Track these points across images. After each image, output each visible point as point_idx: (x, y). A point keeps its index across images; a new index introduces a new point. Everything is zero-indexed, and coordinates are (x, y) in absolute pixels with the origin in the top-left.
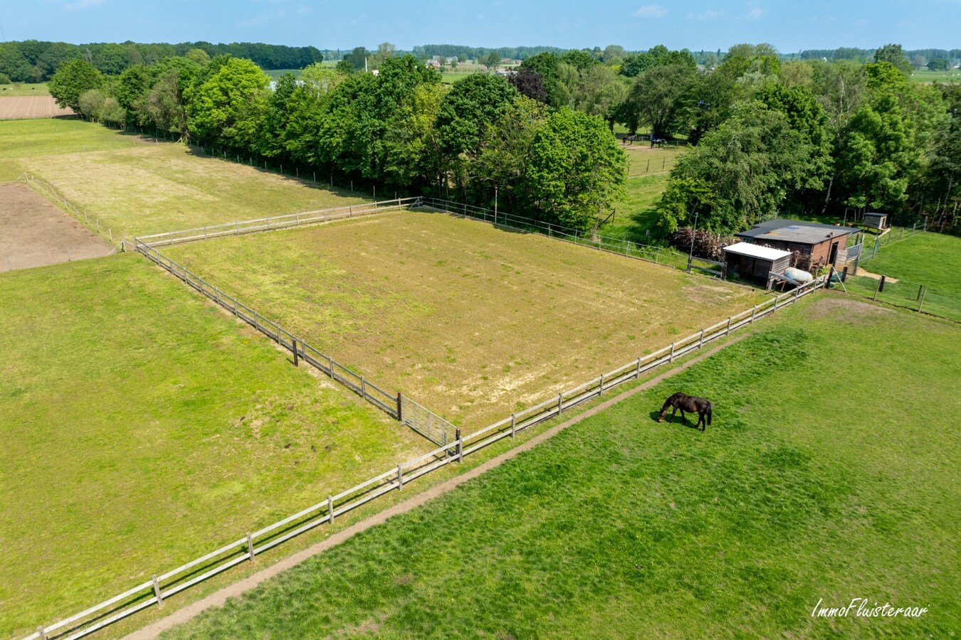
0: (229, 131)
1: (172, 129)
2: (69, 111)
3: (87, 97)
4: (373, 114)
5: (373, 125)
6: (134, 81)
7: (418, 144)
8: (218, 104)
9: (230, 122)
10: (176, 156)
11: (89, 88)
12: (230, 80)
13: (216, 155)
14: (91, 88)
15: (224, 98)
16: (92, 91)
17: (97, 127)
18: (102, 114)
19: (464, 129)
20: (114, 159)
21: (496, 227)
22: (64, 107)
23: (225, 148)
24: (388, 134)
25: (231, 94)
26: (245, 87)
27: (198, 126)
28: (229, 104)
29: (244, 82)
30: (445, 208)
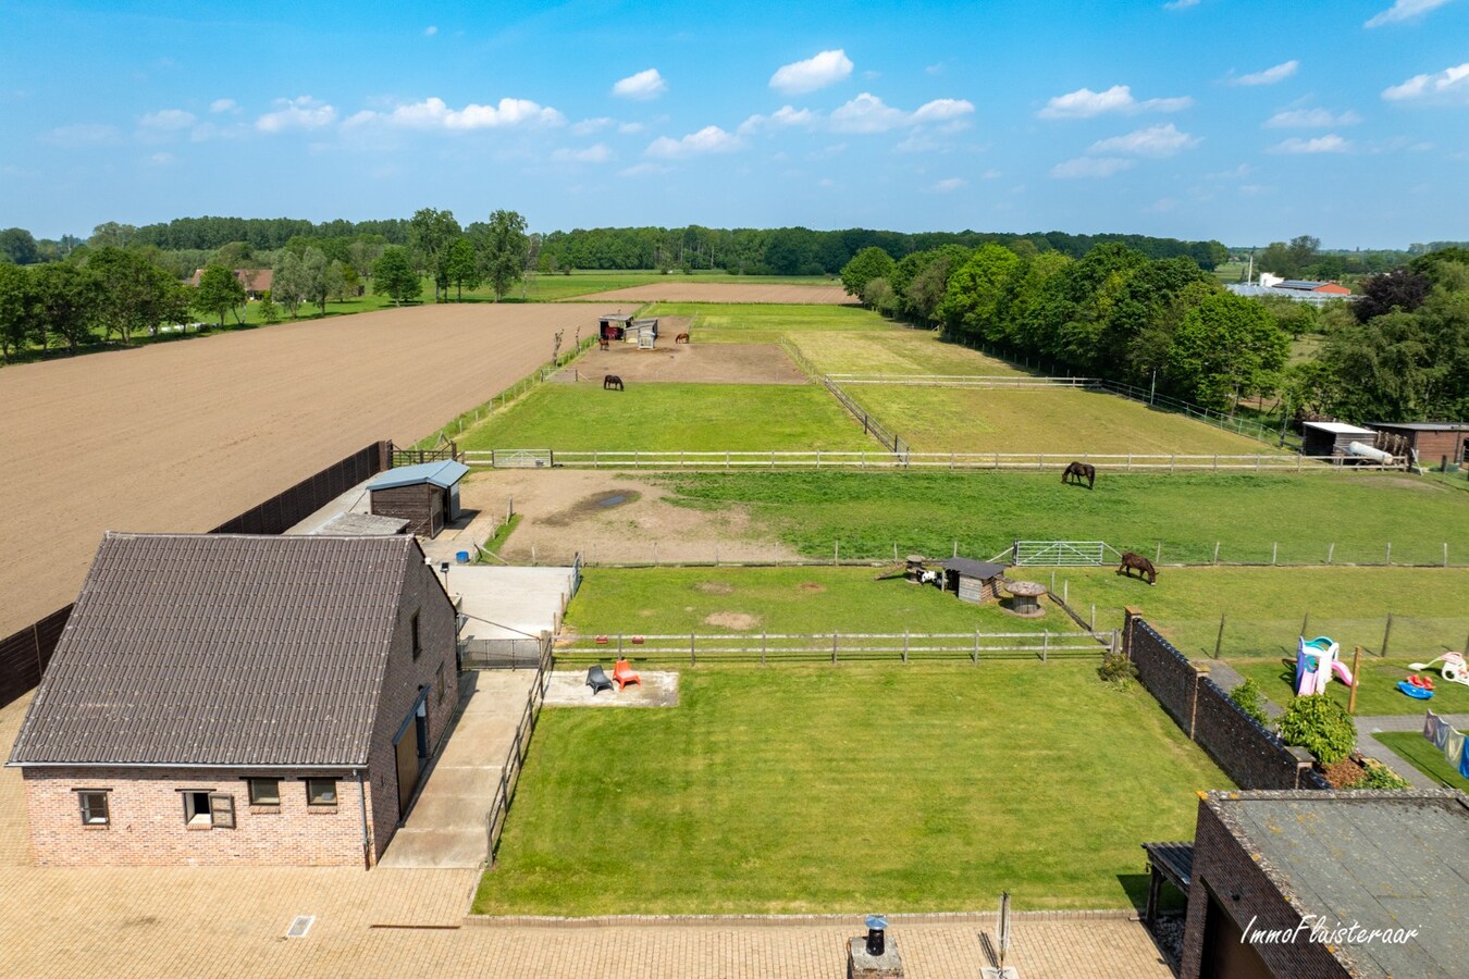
0: (969, 316)
1: (932, 316)
2: (855, 299)
3: (872, 285)
4: (1068, 296)
5: (1066, 308)
6: (910, 268)
7: (1103, 325)
8: (966, 290)
9: (972, 307)
10: (926, 344)
11: (876, 276)
12: (979, 266)
13: (959, 342)
14: (880, 276)
15: (971, 284)
16: (879, 279)
17: (874, 315)
18: (881, 302)
19: (1130, 310)
20: (866, 337)
21: (1149, 408)
22: (850, 294)
23: (967, 334)
24: (1077, 316)
25: (978, 280)
26: (993, 274)
27: (945, 311)
28: (975, 289)
29: (994, 269)
30: (1115, 390)
